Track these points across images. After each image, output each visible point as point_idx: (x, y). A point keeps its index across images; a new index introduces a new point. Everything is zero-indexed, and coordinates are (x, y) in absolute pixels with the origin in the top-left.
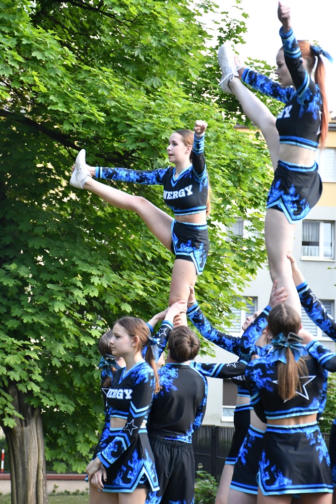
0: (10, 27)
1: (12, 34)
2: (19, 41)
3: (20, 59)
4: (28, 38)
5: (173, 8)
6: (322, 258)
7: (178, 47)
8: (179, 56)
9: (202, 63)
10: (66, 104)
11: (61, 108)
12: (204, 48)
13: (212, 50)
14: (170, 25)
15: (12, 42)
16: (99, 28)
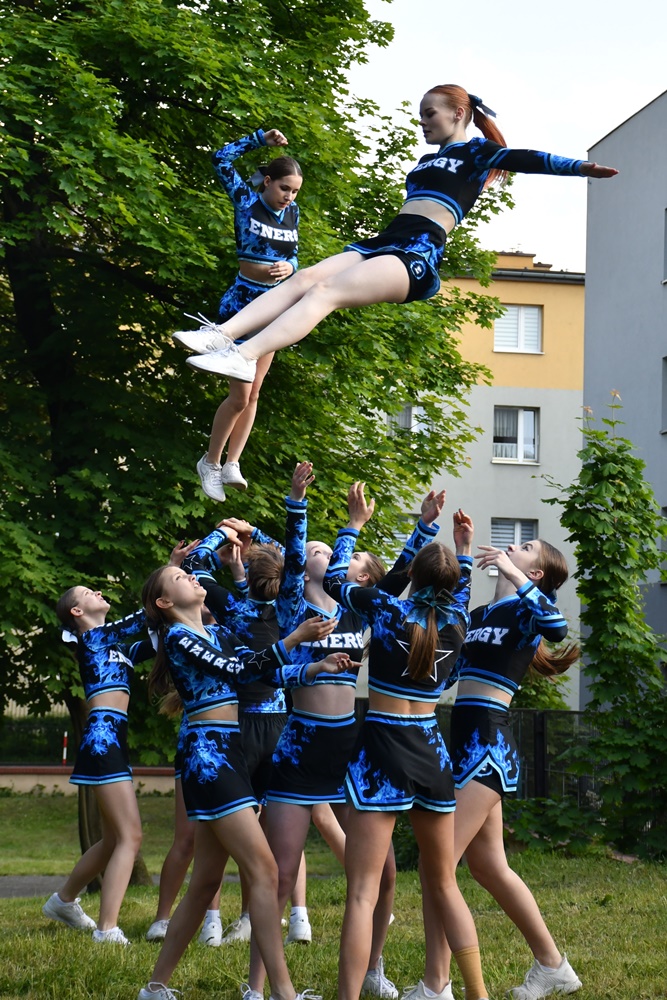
0: (85, 135)
1: (88, 145)
2: (98, 154)
3: (100, 180)
4: (110, 151)
5: (315, 112)
6: (521, 460)
7: (322, 166)
8: (323, 176)
9: (356, 186)
10: (163, 241)
11: (154, 245)
12: (359, 166)
13: (369, 168)
14: (311, 135)
15: (89, 157)
16: (210, 136)
